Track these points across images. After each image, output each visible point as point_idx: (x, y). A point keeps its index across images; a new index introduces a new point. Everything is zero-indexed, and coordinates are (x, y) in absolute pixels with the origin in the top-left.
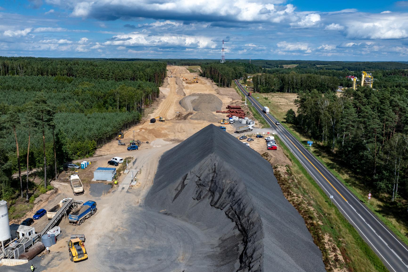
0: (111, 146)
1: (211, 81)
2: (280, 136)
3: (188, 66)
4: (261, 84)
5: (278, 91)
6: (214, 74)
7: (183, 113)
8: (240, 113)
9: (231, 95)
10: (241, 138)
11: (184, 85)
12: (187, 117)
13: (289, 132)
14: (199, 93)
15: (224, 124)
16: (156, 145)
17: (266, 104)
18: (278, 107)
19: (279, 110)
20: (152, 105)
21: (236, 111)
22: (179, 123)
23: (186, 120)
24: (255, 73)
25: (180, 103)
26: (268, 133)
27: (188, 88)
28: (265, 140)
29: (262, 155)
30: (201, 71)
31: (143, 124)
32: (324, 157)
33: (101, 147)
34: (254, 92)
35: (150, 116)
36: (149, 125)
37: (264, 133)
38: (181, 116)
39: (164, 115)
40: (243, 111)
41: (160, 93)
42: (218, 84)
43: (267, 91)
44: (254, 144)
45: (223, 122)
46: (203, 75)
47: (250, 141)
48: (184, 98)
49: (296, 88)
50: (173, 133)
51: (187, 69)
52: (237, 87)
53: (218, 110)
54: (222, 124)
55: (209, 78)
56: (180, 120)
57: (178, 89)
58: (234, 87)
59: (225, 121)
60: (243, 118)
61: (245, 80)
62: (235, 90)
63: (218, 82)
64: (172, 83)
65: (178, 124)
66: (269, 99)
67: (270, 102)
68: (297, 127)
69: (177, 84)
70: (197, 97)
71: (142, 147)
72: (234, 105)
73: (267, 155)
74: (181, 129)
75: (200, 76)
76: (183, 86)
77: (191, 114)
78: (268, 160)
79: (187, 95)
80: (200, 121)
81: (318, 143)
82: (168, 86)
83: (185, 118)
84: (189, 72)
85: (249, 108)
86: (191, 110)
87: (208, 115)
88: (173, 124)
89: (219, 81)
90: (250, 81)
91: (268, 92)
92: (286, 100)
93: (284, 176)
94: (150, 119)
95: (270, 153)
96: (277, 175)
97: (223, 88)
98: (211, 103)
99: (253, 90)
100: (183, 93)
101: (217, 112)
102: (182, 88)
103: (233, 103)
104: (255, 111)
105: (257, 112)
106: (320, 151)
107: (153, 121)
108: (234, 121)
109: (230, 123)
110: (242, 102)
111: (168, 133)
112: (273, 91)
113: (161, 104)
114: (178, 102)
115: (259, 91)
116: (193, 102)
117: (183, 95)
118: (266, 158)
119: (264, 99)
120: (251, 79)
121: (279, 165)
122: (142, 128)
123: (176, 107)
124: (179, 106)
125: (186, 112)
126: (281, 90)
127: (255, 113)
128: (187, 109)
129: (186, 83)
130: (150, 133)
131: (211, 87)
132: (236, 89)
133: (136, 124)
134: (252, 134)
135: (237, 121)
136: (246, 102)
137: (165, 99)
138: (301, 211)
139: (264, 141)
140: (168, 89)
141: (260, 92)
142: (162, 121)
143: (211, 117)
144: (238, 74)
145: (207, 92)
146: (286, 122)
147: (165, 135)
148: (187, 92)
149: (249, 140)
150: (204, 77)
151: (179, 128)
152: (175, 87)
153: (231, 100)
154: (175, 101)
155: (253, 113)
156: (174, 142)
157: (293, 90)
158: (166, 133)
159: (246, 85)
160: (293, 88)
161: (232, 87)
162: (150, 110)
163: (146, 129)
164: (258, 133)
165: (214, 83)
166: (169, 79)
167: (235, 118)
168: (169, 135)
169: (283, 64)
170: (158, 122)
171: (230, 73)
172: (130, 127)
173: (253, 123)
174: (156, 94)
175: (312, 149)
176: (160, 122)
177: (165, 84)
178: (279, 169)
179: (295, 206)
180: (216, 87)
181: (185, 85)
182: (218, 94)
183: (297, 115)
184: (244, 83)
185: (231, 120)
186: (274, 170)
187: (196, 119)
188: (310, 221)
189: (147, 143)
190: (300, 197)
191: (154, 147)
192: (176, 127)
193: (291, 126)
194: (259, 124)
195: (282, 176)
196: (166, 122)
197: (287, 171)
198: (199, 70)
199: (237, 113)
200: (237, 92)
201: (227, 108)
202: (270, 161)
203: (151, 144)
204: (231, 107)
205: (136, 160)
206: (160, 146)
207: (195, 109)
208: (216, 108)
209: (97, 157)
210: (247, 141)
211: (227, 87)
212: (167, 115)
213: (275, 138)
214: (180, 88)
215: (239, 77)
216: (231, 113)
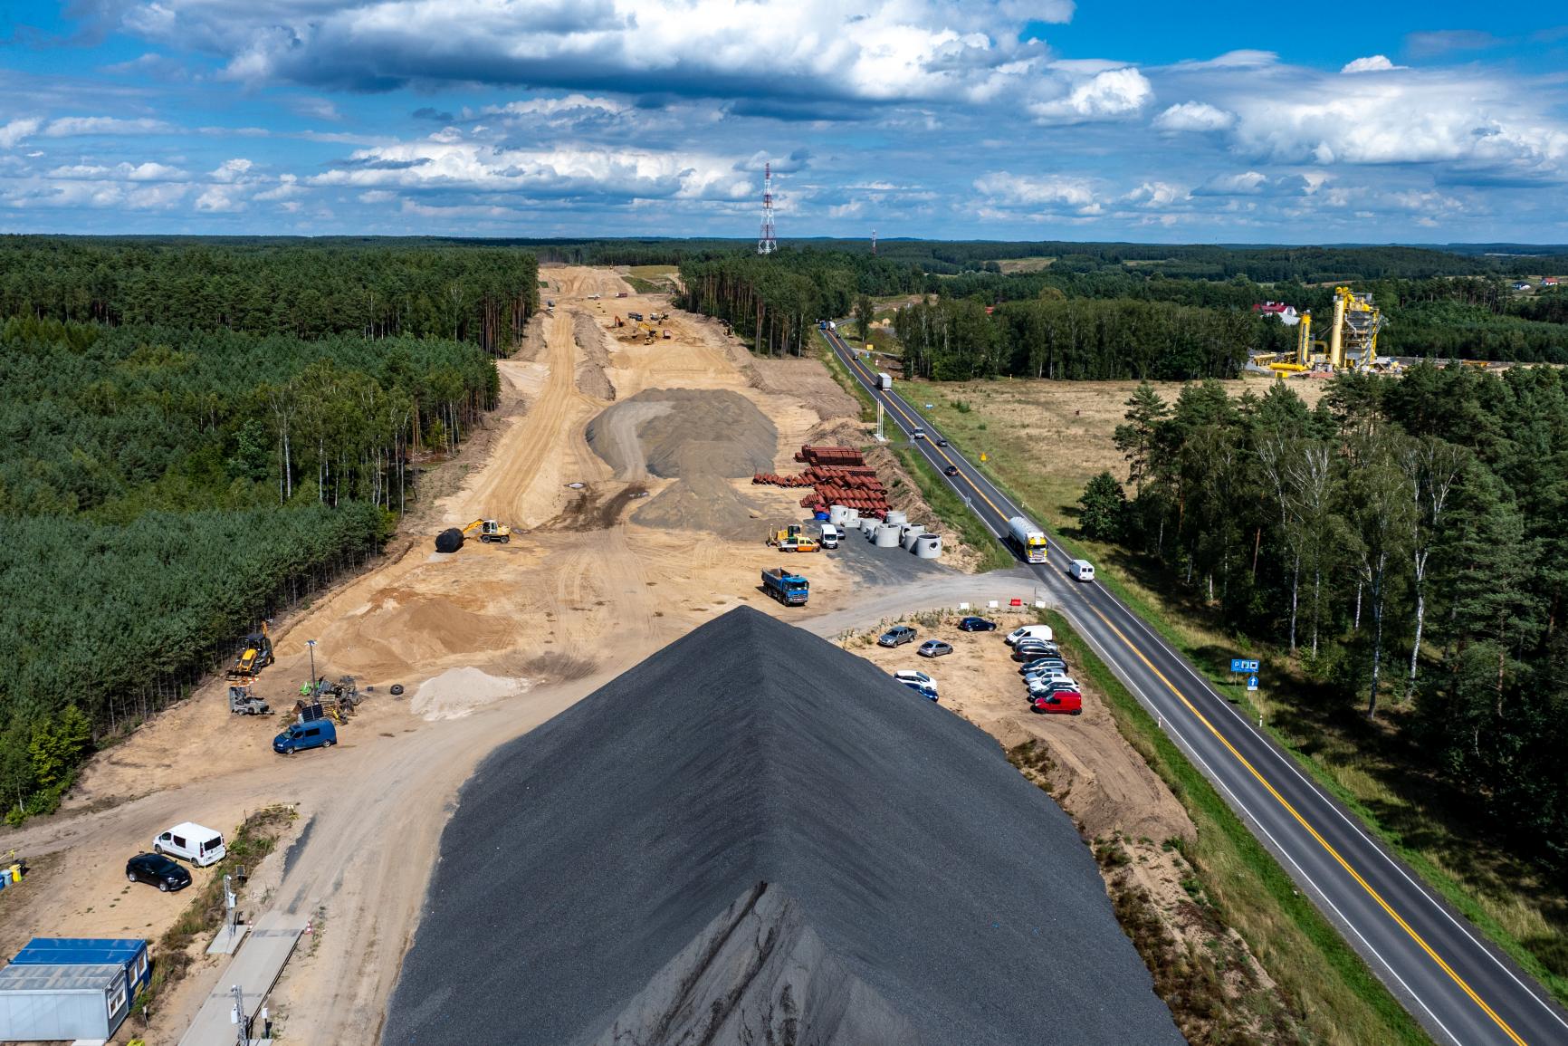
0: (188, 724)
1: (722, 329)
2: (1074, 622)
3: (627, 268)
4: (932, 344)
5: (1005, 373)
6: (735, 302)
7: (601, 487)
8: (863, 484)
9: (811, 394)
10: (890, 641)
11: (611, 348)
12: (619, 511)
13: (1111, 592)
14: (675, 383)
15: (796, 550)
16: (441, 708)
17: (967, 434)
18: (1024, 451)
20: (461, 447)
21: (842, 478)
22: (575, 546)
23: (615, 530)
24: (897, 293)
25: (589, 437)
26: (1015, 602)
27: (625, 361)
28: (1008, 643)
29: (1014, 752)
30: (681, 286)
31: (400, 559)
32: (1340, 759)
33: (128, 733)
34: (907, 378)
35: (442, 511)
36: (430, 568)
37: (994, 604)
38: (589, 506)
39: (511, 503)
40: (872, 474)
41: (504, 387)
42: (751, 343)
43: (959, 372)
44: (957, 675)
45: (790, 542)
46: (688, 304)
47: (935, 654)
48: (605, 412)
49: (1080, 359)
50: (540, 617)
51: (626, 279)
52: (830, 355)
53: (761, 472)
54: (785, 550)
55: (715, 319)
56: (585, 527)
57: (582, 370)
58: (820, 356)
59: (800, 537)
60: (877, 516)
61: (862, 325)
62: (823, 370)
63: (752, 334)
64: (561, 339)
65: (572, 557)
66: (973, 407)
67: (982, 427)
68: (1143, 562)
69: (582, 347)
70: (661, 409)
71: (360, 725)
72: (831, 443)
73: (1042, 757)
74: (583, 587)
75: (679, 306)
76: (607, 351)
77: (636, 491)
78: (1055, 794)
79: (620, 395)
80: (677, 531)
81: (1277, 662)
82: (543, 352)
83: (608, 517)
84: (630, 289)
85: (897, 454)
86: (636, 471)
87: (714, 501)
88: (548, 553)
89: (759, 328)
90: (882, 327)
91: (965, 379)
92: (1047, 414)
93: (1184, 940)
94: (436, 531)
95: (1052, 732)
97: (774, 362)
98: (729, 439)
99: (899, 366)
100: (603, 386)
101: (756, 481)
102: (601, 363)
103: (822, 435)
104: (926, 472)
105: (937, 480)
106: (1305, 715)
107: (450, 542)
108: (843, 535)
109: (825, 546)
110: (863, 426)
111: (517, 617)
112: (985, 372)
113: (504, 441)
114: (582, 429)
115: (926, 373)
116: (647, 430)
117: (604, 394)
119: (955, 412)
120: (887, 321)
122: (385, 593)
123: (568, 459)
124: (585, 449)
125: (613, 484)
126: (1019, 367)
127: (927, 480)
128: (619, 469)
129: (621, 339)
130: (419, 627)
131: (724, 354)
132: (827, 364)
133: (359, 563)
134: (940, 613)
135: (851, 530)
136: (880, 424)
137: (524, 415)
139: (1001, 652)
140: (540, 368)
141: (932, 379)
142: (497, 539)
143: (731, 514)
144: (831, 300)
145: (707, 381)
146: (1082, 532)
147: (501, 632)
148: (624, 379)
149: (930, 652)
150: (694, 311)
151: (578, 582)
152: (570, 360)
153: (815, 419)
154: (567, 426)
155: (918, 482)
156: (541, 678)
157: (1066, 367)
158: (507, 619)
159: (870, 347)
160: (1067, 358)
161: (810, 354)
162: (447, 476)
163: (406, 596)
164: (965, 606)
165: (737, 339)
166: (547, 321)
167: (845, 516)
168: (521, 626)
169: (998, 258)
170: (474, 544)
171: (803, 295)
172: (322, 587)
173: (934, 545)
174: (486, 394)
175: (1261, 706)
176: (483, 546)
177: (529, 344)
178: (1137, 875)
180: (744, 356)
181: (614, 347)
182: (753, 386)
184: (857, 335)
185: (829, 529)
186: (1108, 880)
187: (662, 522)
189: (397, 691)
191: (430, 718)
192: (563, 573)
193: (1110, 557)
194: (959, 548)
196: (516, 542)
197: (1189, 889)
198: (674, 284)
199: (848, 485)
200: (835, 377)
201: (797, 459)
202: (1067, 801)
203: (416, 703)
204: (819, 455)
205: (309, 827)
206: (463, 713)
207: (658, 469)
208: (753, 461)
209: (81, 819)
210: (919, 653)
211: (789, 355)
212: (525, 506)
213: (1054, 633)
214: (591, 363)
215: (837, 310)
216: (822, 483)
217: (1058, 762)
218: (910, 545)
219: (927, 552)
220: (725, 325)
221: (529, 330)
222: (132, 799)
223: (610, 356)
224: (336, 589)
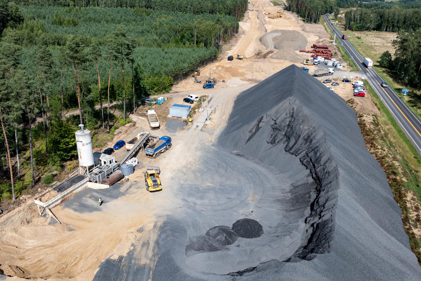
0: (187, 83)
2: (370, 82)
4: (354, 21)
5: (374, 29)
6: (301, 8)
7: (263, 51)
8: (327, 53)
9: (318, 33)
10: (325, 82)
11: (266, 20)
12: (267, 56)
13: (381, 78)
14: (282, 29)
15: (308, 65)
16: (232, 84)
17: (358, 44)
18: (372, 48)
19: (373, 52)
20: (230, 41)
21: (322, 51)
22: (257, 61)
23: (266, 59)
24: (349, 7)
25: (260, 40)
26: (357, 77)
27: (270, 23)
28: (353, 84)
29: (347, 101)
30: (286, 4)
31: (220, 61)
32: (419, 108)
33: (177, 83)
34: (345, 30)
35: (228, 53)
36: (227, 63)
37: (352, 77)
38: (260, 54)
39: (243, 52)
40: (330, 51)
41: (240, 28)
42: (304, 19)
43: (361, 29)
44: (339, 89)
45: (306, 63)
46: (288, 9)
48: (265, 34)
49: (397, 26)
50: (250, 73)
51: (271, 2)
52: (325, 23)
53: (302, 49)
54: (305, 64)
55: (295, 13)
56: (259, 58)
57: (259, 25)
58: (323, 24)
59: (309, 62)
60: (329, 59)
61: (336, 15)
62: (323, 27)
63: (304, 17)
64: (254, 17)
65: (257, 63)
66: (362, 38)
67: (363, 43)
68: (392, 73)
69: (259, 19)
70: (279, 34)
71: (217, 86)
72: (321, 44)
74: (259, 68)
75: (285, 9)
76: (265, 21)
77: (271, 52)
78: (353, 108)
79: (268, 31)
80: (280, 60)
81: (415, 92)
82: (249, 20)
83: (265, 57)
84: (272, 4)
85: (338, 48)
86: (271, 48)
87: (290, 54)
88: (251, 62)
89: (306, 15)
90: (342, 16)
91: (362, 31)
93: (369, 126)
94: (227, 57)
95: (357, 99)
96: (362, 125)
97: (310, 25)
98: (295, 41)
99: (344, 27)
100: (264, 29)
101: (300, 51)
102: (264, 23)
103: (319, 42)
104: (344, 51)
105: (346, 53)
106: (416, 101)
107: (230, 59)
108: (319, 63)
109: (314, 64)
110: (330, 41)
111: (245, 72)
112: (368, 29)
113: (240, 40)
114: (259, 39)
115: (351, 29)
116: (275, 39)
117: (264, 31)
118: (351, 105)
119: (357, 39)
120: (344, 15)
121: (365, 114)
122: (218, 66)
123: (255, 45)
124: (259, 43)
125: (266, 50)
126: (378, 28)
127: (344, 53)
128: (267, 47)
129: (269, 18)
130: (227, 71)
131: (296, 22)
132: (324, 26)
133: (213, 61)
134: (338, 78)
135: (322, 62)
136: (334, 41)
137: (245, 35)
138: (384, 165)
139: (351, 86)
140: (248, 24)
141: (352, 30)
142: (240, 59)
143: (293, 57)
144: (328, 9)
145: (291, 29)
146: (380, 65)
147: (242, 74)
148: (269, 28)
149: (334, 84)
150: (289, 11)
151: (258, 67)
152: (256, 22)
153: (318, 38)
154: (255, 38)
155: (341, 54)
156: (251, 82)
157: (393, 28)
158: (243, 72)
159: (337, 22)
160: (393, 26)
161: (320, 23)
162: (228, 47)
163: (223, 67)
164: (345, 77)
165: (300, 18)
166: (250, 12)
167: (320, 59)
168: (246, 74)
170: (235, 59)
171: (320, 7)
172: (206, 64)
173: (340, 65)
174: (236, 29)
175: (407, 98)
176: (238, 60)
177: (245, 18)
178: (364, 118)
179: (377, 159)
180: (302, 23)
181: (267, 19)
182: (303, 30)
183: (393, 58)
184: (334, 18)
185: (316, 61)
186: (359, 119)
187: (277, 58)
188: (392, 176)
189: (223, 81)
190: (384, 151)
191: (230, 86)
192: (255, 66)
193: (384, 71)
194: (347, 66)
195: (367, 126)
196: (244, 60)
197: (374, 121)
198: (284, 3)
199: (323, 53)
200: (325, 29)
201: (312, 47)
202: (355, 109)
203: (227, 83)
204: (317, 46)
205: (211, 99)
206: (236, 86)
207: (277, 48)
208: (300, 47)
209: (173, 94)
210: (332, 85)
211: (314, 23)
212: (246, 53)
213: (364, 83)
214: (261, 23)
215: (330, 11)
216: (317, 52)
217: (355, 102)
218: (335, 65)
219: (339, 67)
220: (297, 14)
221: (245, 14)
222: (181, 92)
223: (266, 22)
224: (209, 65)
